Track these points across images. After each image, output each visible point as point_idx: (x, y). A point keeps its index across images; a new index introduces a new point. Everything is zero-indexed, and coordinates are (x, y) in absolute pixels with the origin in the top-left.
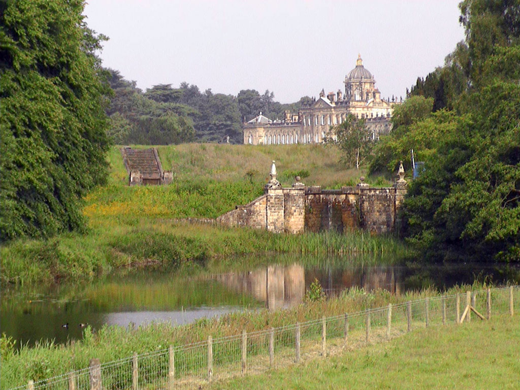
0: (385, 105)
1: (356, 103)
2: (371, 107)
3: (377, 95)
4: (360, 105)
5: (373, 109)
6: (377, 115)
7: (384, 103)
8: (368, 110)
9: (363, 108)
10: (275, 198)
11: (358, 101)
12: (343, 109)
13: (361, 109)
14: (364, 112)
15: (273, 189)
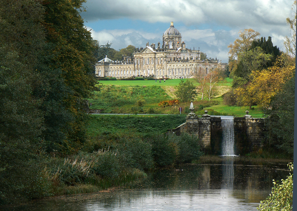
0: (188, 52)
1: (170, 50)
2: (179, 53)
3: (184, 46)
4: (172, 52)
5: (181, 55)
6: (184, 58)
7: (188, 51)
8: (177, 55)
9: (175, 54)
10: (193, 125)
11: (171, 49)
12: (162, 54)
13: (173, 54)
14: (175, 56)
15: (192, 119)
